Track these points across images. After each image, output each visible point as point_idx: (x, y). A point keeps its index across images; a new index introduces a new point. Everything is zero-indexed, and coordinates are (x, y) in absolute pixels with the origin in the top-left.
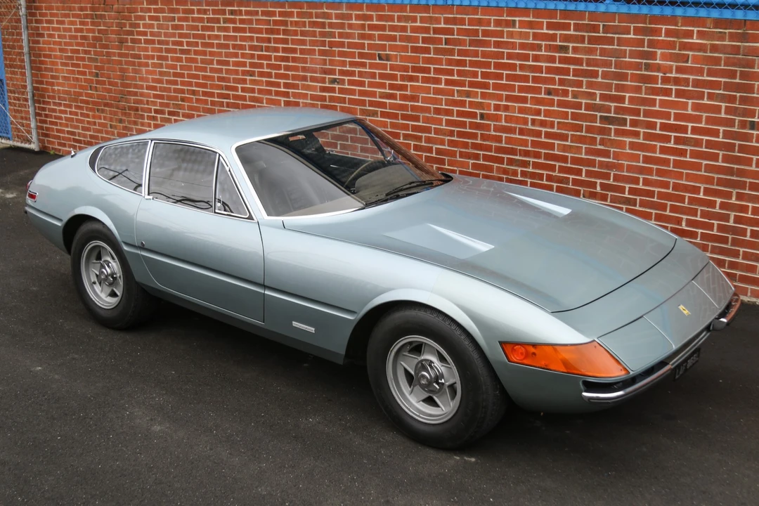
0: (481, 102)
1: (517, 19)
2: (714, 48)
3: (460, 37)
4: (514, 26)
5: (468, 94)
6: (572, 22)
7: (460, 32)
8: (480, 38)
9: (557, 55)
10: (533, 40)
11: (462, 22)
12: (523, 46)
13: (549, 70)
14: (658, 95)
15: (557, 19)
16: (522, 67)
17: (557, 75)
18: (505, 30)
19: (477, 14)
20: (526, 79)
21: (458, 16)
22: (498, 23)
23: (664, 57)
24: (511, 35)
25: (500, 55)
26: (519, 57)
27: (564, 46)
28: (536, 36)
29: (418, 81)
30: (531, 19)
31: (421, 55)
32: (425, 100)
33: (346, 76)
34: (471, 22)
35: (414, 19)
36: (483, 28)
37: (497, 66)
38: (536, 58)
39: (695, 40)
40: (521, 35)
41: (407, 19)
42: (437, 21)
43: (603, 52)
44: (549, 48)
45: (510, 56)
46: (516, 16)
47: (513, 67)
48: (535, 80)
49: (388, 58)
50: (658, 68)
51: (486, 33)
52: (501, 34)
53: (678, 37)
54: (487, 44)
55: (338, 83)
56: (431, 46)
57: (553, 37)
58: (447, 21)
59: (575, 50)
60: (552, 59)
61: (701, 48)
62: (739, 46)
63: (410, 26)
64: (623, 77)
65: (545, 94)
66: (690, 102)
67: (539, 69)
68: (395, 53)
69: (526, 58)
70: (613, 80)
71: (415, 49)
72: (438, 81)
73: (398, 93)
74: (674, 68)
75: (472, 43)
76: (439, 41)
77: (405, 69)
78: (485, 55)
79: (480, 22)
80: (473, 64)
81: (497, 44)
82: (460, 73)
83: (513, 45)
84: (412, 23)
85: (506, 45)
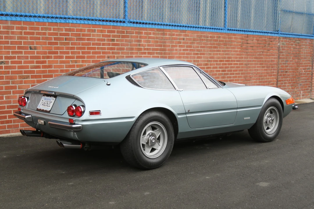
0: (82, 65)
1: (96, 29)
2: (157, 38)
3: (72, 37)
4: (95, 32)
5: (76, 62)
6: (116, 30)
7: (72, 35)
8: (81, 37)
9: (111, 43)
10: (102, 37)
11: (73, 30)
12: (98, 40)
13: (108, 49)
14: (143, 54)
15: (111, 29)
16: (98, 48)
17: (111, 50)
18: (92, 33)
19: (80, 27)
20: (99, 53)
21: (71, 28)
22: (89, 31)
23: (144, 41)
24: (94, 35)
25: (89, 44)
26: (97, 44)
27: (113, 39)
28: (103, 36)
29: (52, 58)
30: (101, 29)
31: (53, 46)
32: (55, 67)
33: (10, 59)
34: (77, 30)
35: (50, 29)
36: (82, 33)
37: (88, 48)
38: (103, 44)
39: (152, 36)
40: (98, 35)
41: (46, 29)
42: (62, 30)
43: (126, 41)
44: (108, 40)
45: (93, 44)
46: (96, 28)
47: (94, 49)
48: (103, 53)
49: (35, 48)
50: (142, 45)
51: (83, 35)
52: (90, 35)
53: (147, 35)
54: (83, 39)
55: (4, 63)
56: (58, 41)
57: (109, 36)
58: (66, 30)
59: (117, 40)
60: (109, 44)
61: (153, 38)
62: (163, 37)
63: (48, 32)
64: (132, 49)
65: (107, 58)
66: (151, 55)
67: (104, 49)
68: (39, 46)
69: (100, 44)
70: (129, 51)
71: (50, 43)
72: (62, 57)
73: (41, 65)
74: (147, 45)
75: (77, 39)
76: (62, 39)
77: (45, 53)
78: (83, 44)
79: (81, 30)
80: (78, 48)
81: (88, 39)
82: (72, 53)
83: (94, 40)
84: (49, 31)
85: (92, 40)
